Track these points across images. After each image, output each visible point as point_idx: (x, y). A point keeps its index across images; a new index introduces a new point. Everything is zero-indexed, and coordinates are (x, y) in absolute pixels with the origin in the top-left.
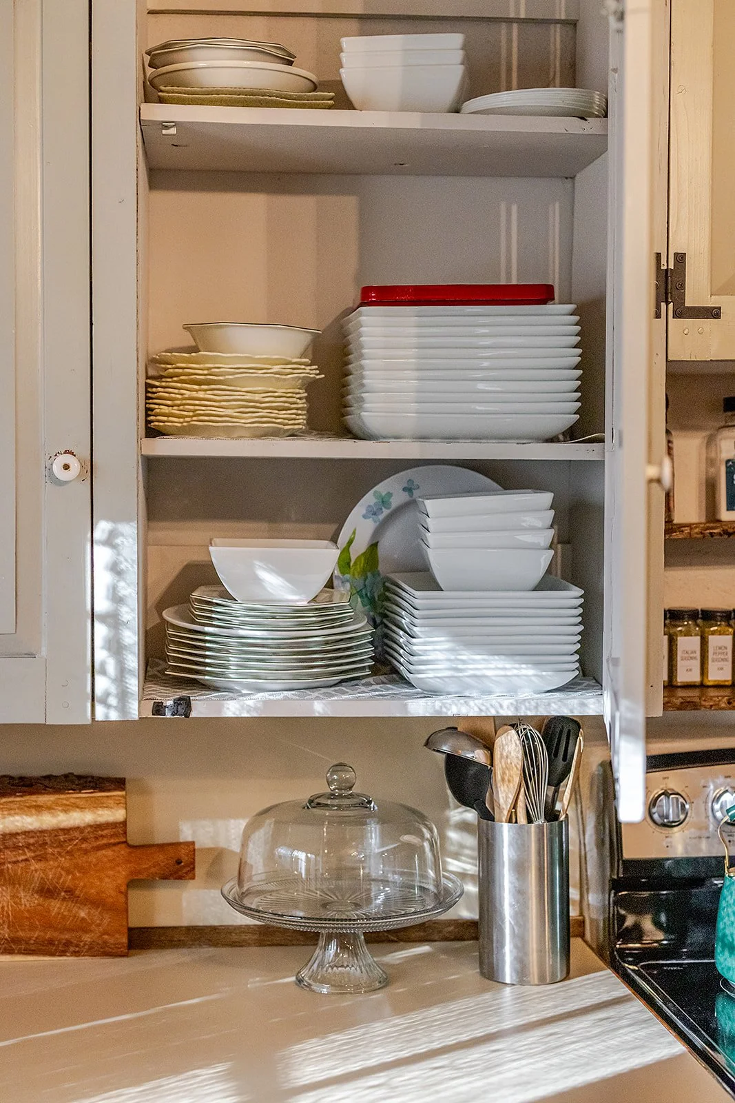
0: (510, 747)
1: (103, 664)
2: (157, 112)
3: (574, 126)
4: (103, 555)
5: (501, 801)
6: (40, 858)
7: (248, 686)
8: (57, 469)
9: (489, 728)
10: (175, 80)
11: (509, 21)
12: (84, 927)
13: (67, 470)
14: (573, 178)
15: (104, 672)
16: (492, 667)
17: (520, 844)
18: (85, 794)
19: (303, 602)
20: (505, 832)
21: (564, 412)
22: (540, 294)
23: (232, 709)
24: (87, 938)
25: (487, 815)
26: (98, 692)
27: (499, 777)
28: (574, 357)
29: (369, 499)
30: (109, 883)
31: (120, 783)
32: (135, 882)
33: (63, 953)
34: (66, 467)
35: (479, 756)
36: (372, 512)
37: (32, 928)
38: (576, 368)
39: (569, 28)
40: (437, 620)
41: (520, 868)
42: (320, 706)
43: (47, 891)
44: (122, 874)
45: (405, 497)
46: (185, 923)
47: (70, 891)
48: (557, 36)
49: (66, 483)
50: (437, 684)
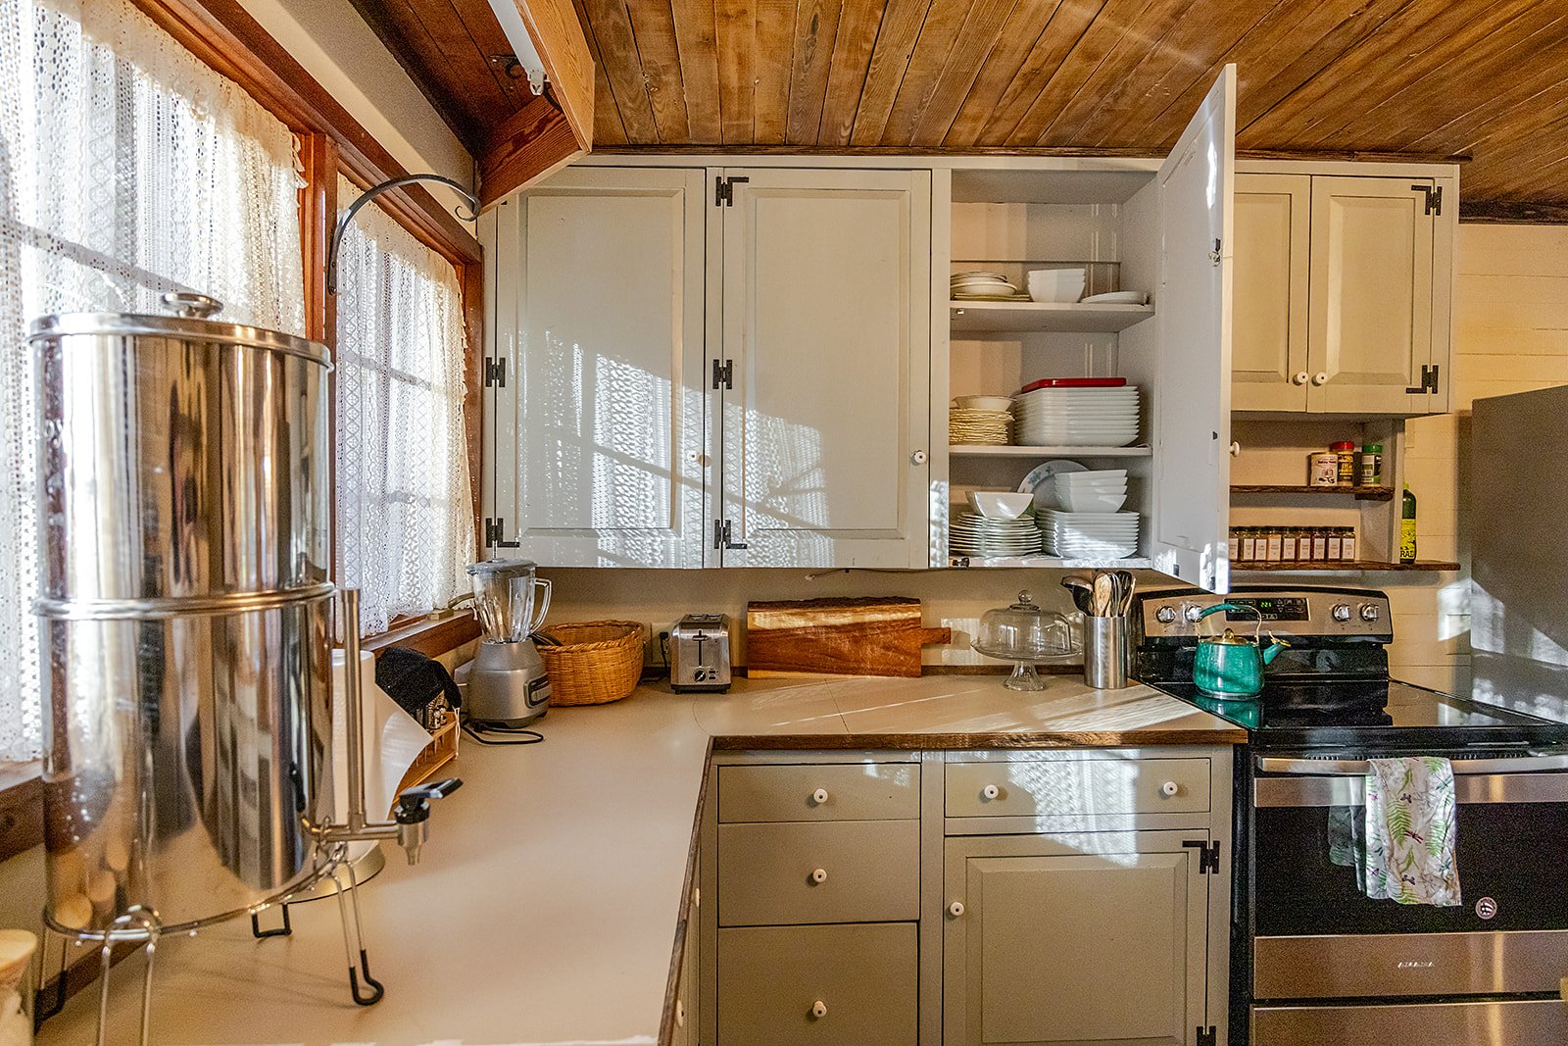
0: (1104, 583)
1: (935, 542)
2: (957, 304)
3: (1139, 308)
4: (934, 495)
5: (1099, 607)
6: (884, 633)
7: (988, 554)
8: (917, 458)
9: (1090, 575)
10: (960, 290)
11: (1090, 263)
12: (902, 664)
13: (921, 458)
14: (1118, 332)
15: (935, 547)
16: (1098, 545)
17: (1106, 625)
18: (903, 605)
19: (1015, 518)
20: (1099, 621)
21: (1131, 434)
22: (1119, 382)
23: (987, 564)
24: (904, 669)
25: (1090, 614)
26: (931, 554)
27: (1098, 596)
28: (1136, 410)
29: (1031, 475)
30: (913, 644)
31: (918, 601)
32: (924, 646)
33: (893, 676)
34: (921, 457)
35: (1088, 587)
36: (1032, 481)
37: (880, 664)
38: (1137, 414)
39: (1117, 266)
40: (1074, 524)
41: (1106, 636)
42: (1025, 563)
43: (887, 648)
44: (920, 642)
45: (1047, 474)
46: (943, 664)
47: (896, 648)
48: (1111, 270)
49: (918, 464)
50: (1074, 554)
